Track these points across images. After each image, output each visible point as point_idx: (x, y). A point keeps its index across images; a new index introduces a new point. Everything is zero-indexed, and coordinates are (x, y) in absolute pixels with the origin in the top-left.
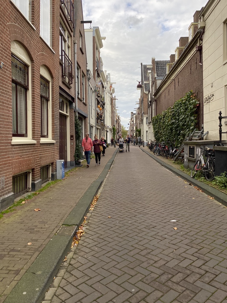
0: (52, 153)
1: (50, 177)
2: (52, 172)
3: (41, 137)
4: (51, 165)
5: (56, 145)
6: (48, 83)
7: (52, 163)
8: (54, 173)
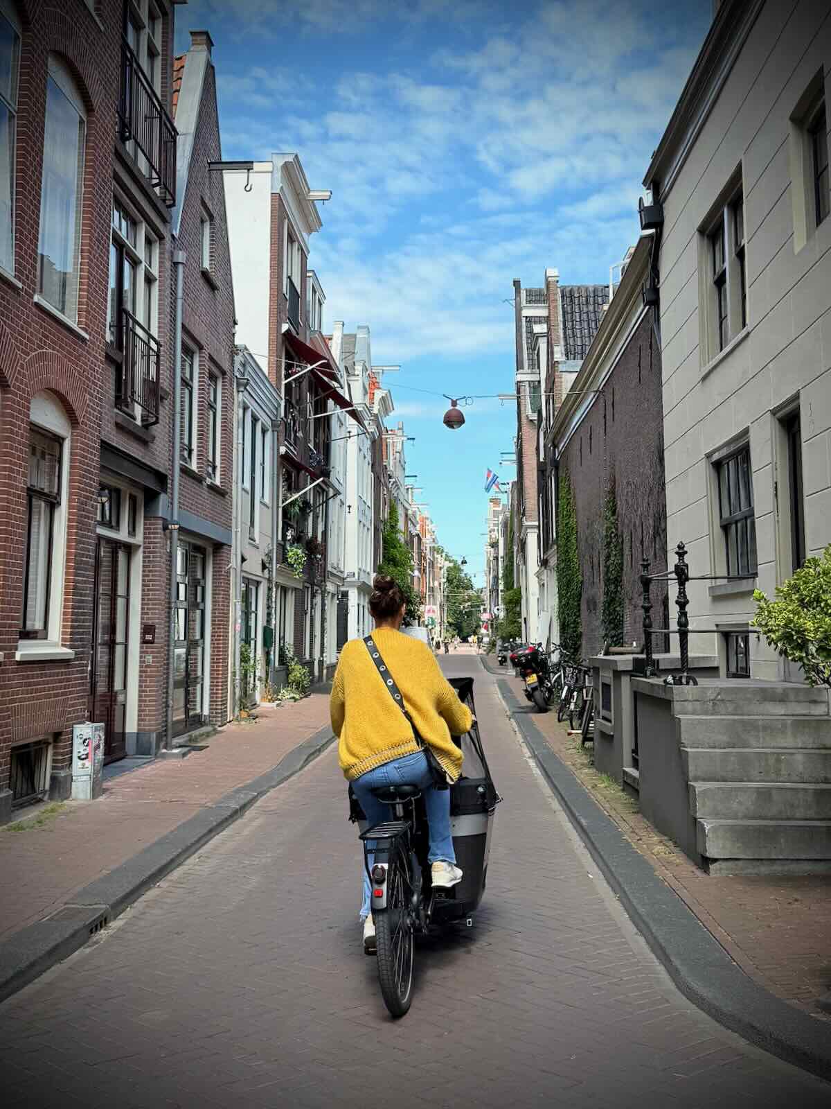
0: (56, 695)
1: (47, 787)
2: (54, 768)
3: (21, 638)
4: (51, 740)
5: (75, 666)
6: (57, 444)
7: (57, 736)
8: (62, 774)
